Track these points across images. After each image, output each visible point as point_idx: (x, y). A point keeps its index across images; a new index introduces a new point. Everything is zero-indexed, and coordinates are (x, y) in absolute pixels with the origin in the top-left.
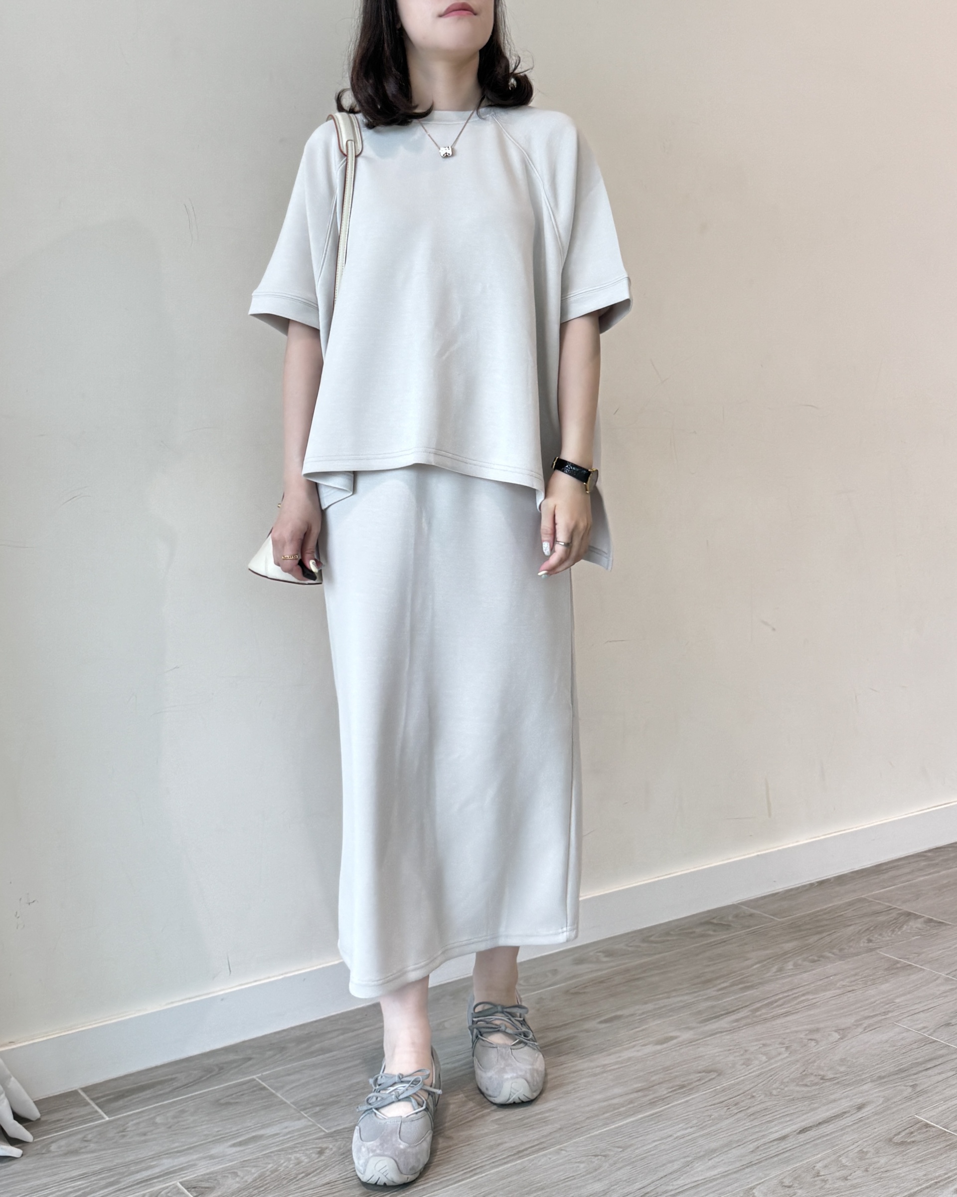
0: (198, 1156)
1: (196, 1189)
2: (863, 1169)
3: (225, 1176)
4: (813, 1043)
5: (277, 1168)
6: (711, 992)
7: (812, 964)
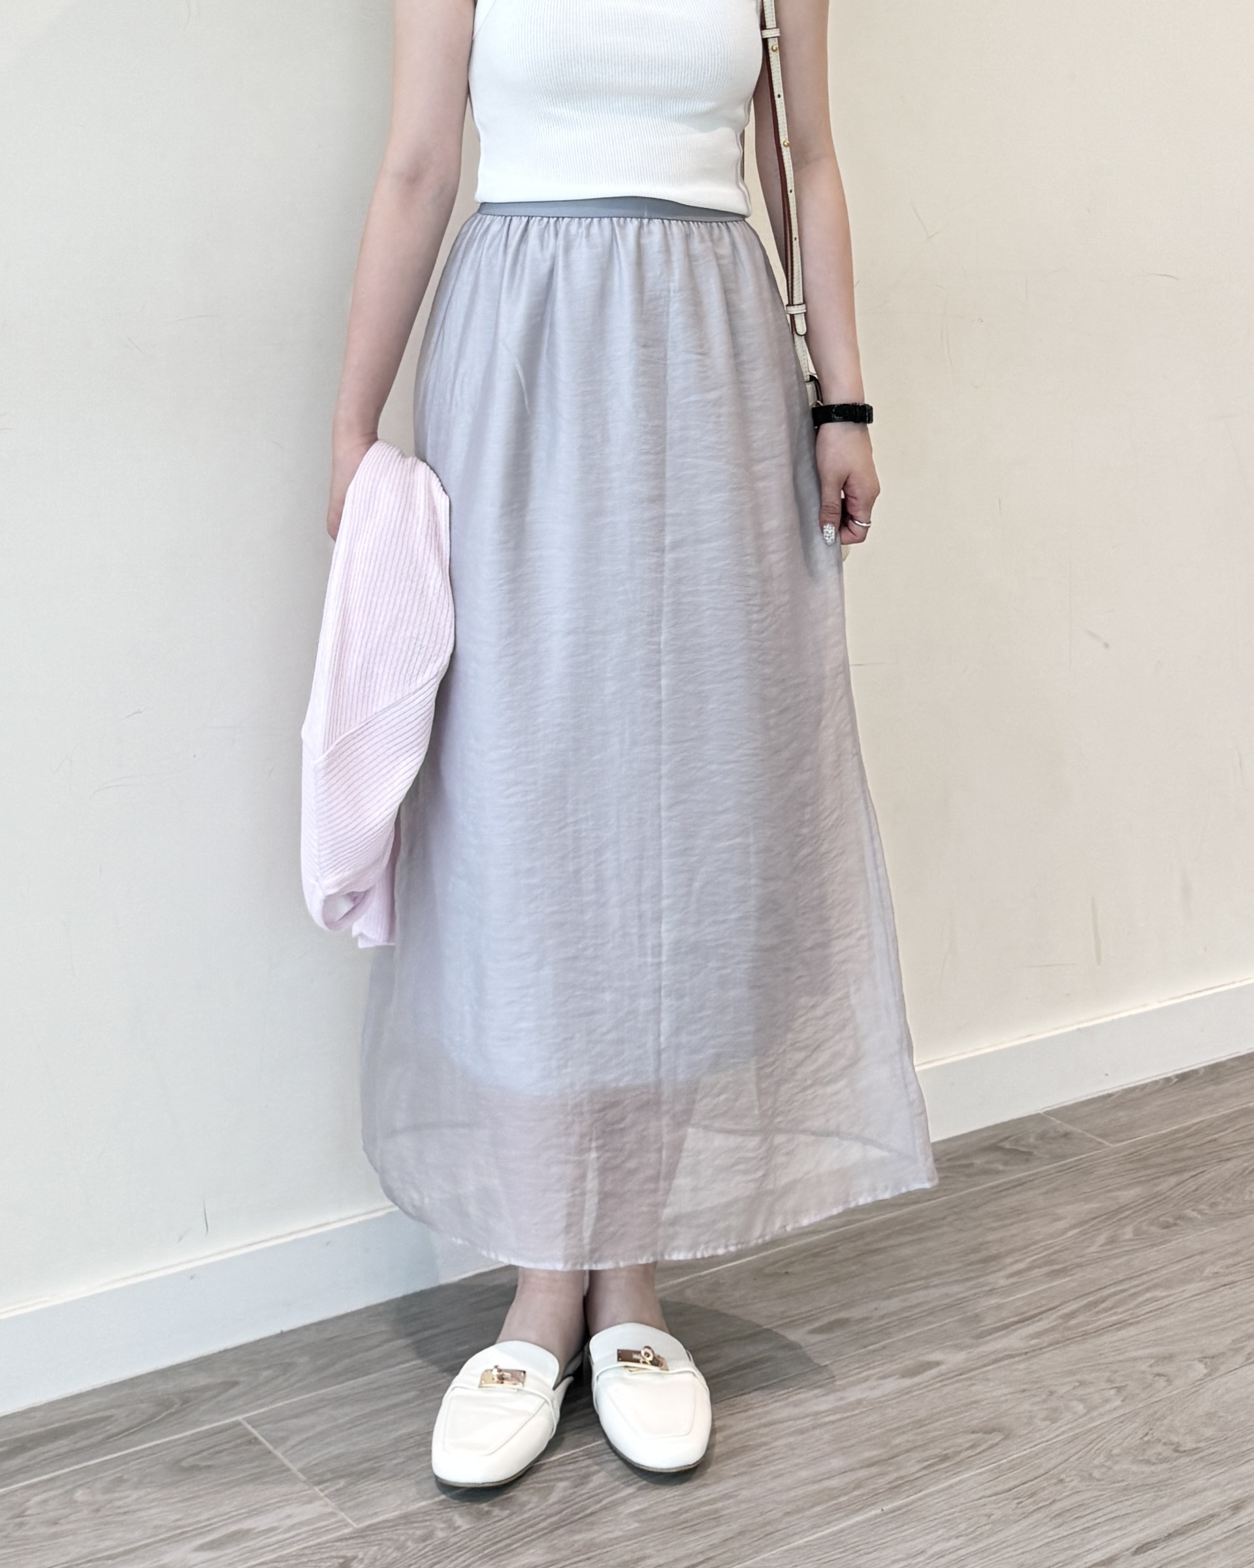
4: (1162, 1382)
6: (997, 1280)
7: (1164, 1231)
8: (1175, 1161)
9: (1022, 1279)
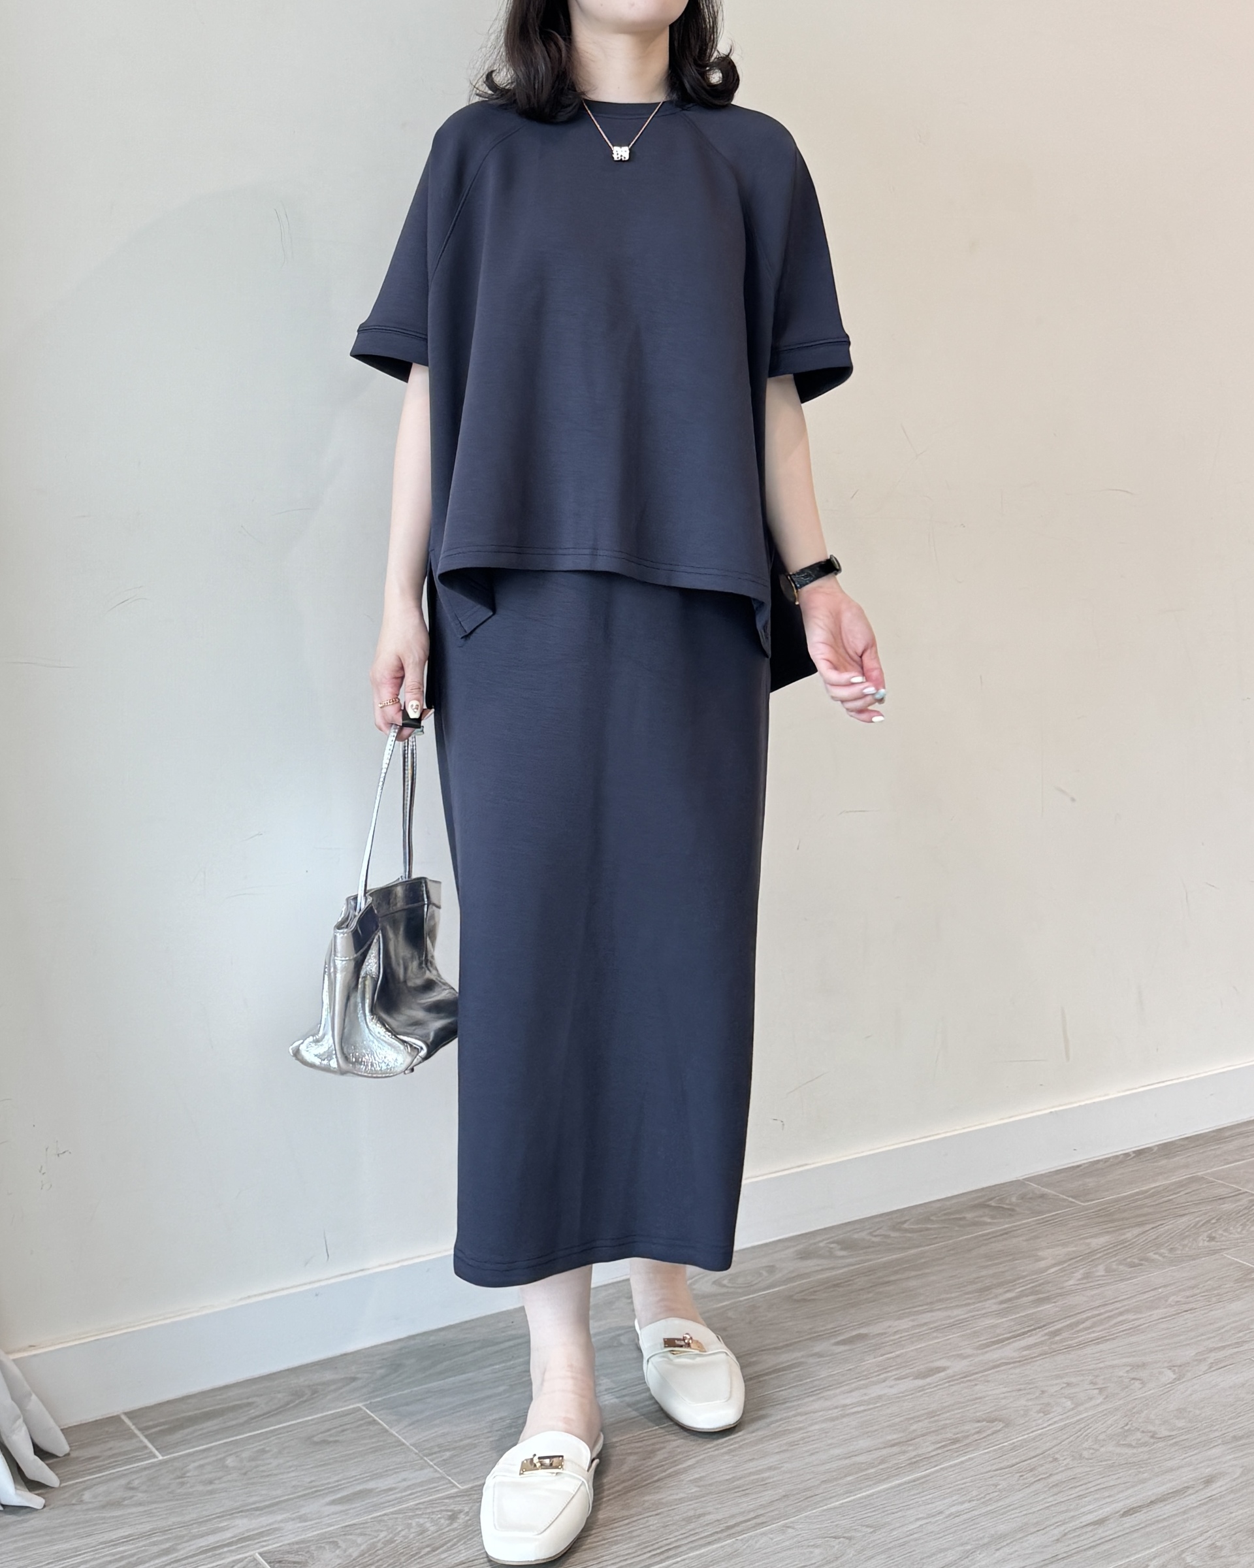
0: (284, 1516)
1: (281, 1564)
3: (321, 1547)
4: (1137, 1384)
5: (391, 1538)
6: (992, 1305)
7: (1131, 1270)
8: (1137, 1216)
9: (1012, 1305)
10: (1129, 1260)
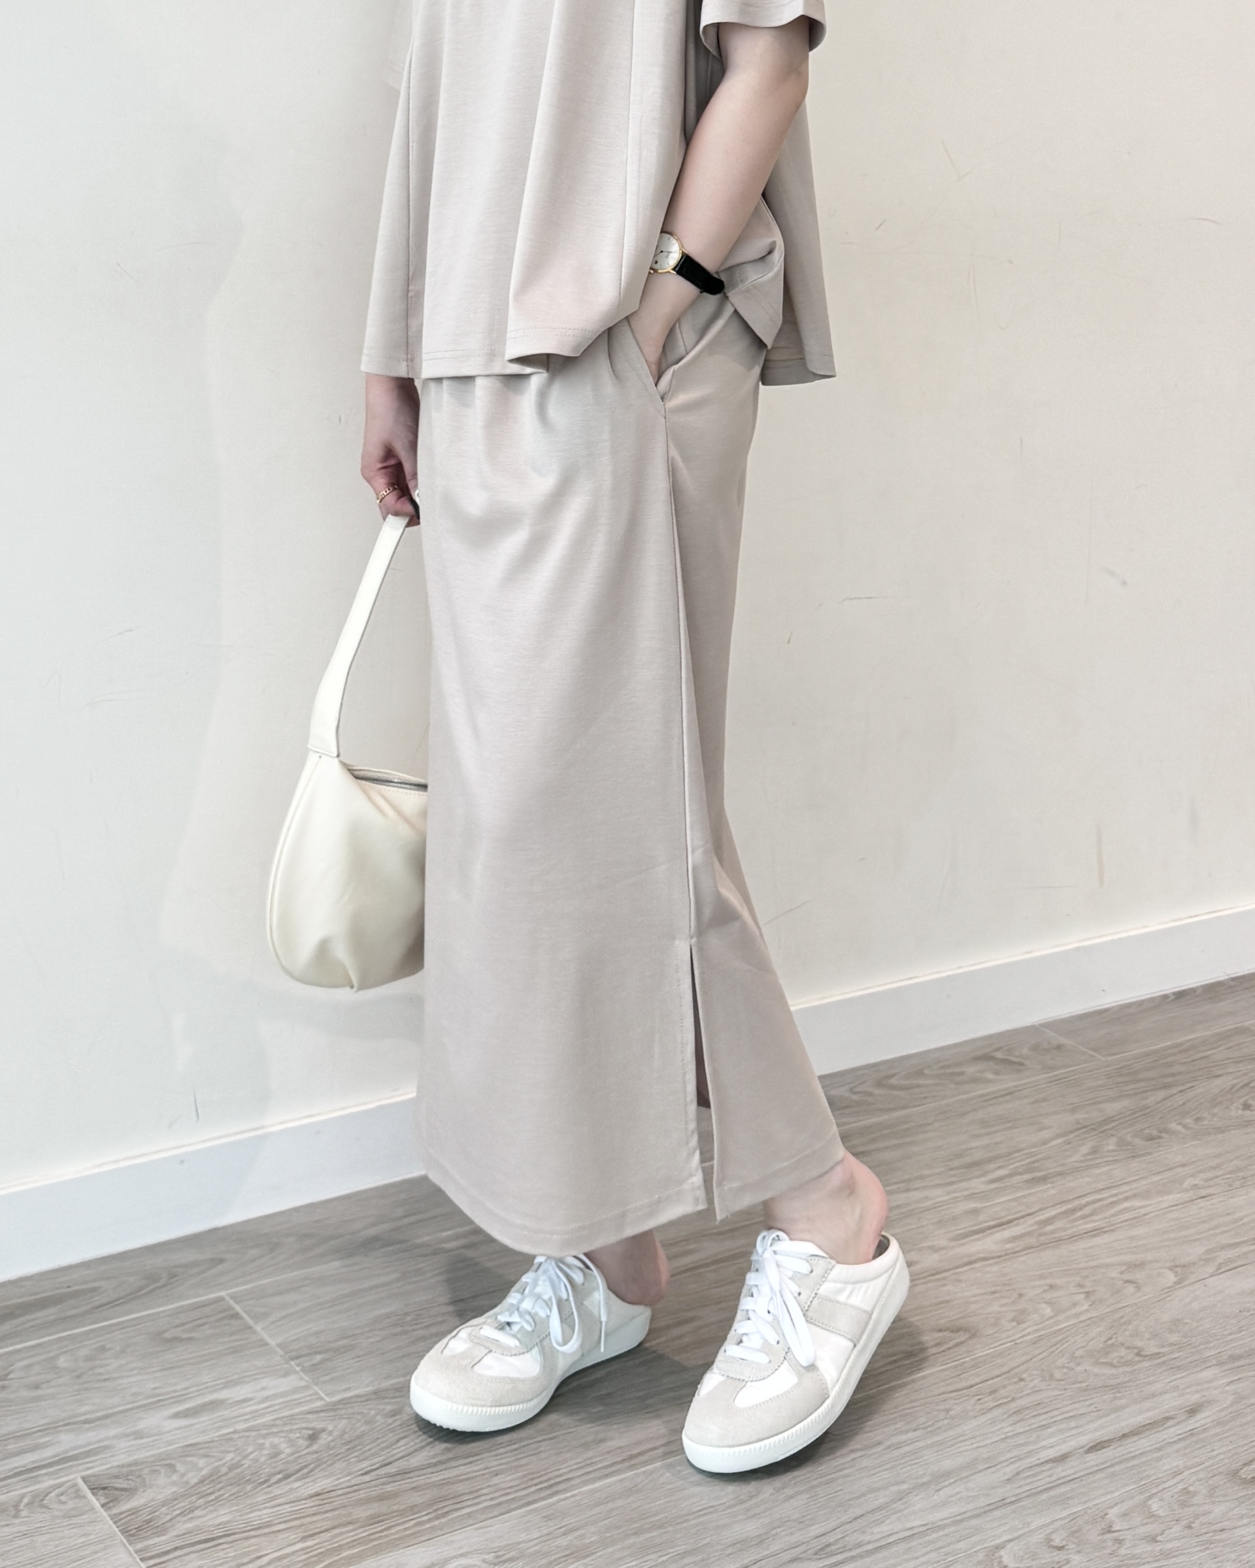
0: (117, 1431)
1: (106, 1491)
2: (1184, 1523)
3: (155, 1471)
4: (1131, 1288)
5: (239, 1461)
6: (977, 1184)
7: (1149, 1142)
8: (1164, 1076)
9: (1003, 1185)
10: (1146, 1131)
